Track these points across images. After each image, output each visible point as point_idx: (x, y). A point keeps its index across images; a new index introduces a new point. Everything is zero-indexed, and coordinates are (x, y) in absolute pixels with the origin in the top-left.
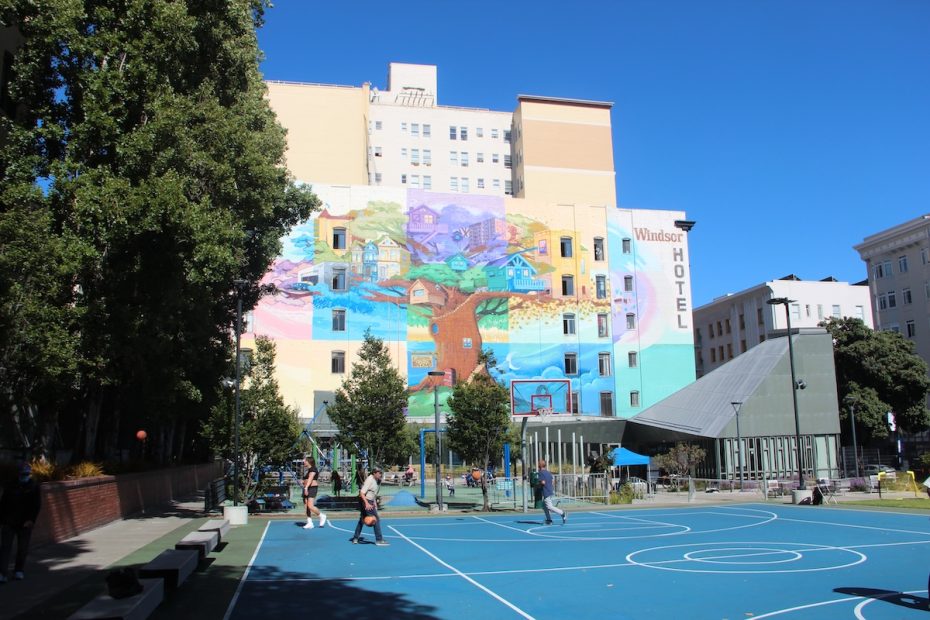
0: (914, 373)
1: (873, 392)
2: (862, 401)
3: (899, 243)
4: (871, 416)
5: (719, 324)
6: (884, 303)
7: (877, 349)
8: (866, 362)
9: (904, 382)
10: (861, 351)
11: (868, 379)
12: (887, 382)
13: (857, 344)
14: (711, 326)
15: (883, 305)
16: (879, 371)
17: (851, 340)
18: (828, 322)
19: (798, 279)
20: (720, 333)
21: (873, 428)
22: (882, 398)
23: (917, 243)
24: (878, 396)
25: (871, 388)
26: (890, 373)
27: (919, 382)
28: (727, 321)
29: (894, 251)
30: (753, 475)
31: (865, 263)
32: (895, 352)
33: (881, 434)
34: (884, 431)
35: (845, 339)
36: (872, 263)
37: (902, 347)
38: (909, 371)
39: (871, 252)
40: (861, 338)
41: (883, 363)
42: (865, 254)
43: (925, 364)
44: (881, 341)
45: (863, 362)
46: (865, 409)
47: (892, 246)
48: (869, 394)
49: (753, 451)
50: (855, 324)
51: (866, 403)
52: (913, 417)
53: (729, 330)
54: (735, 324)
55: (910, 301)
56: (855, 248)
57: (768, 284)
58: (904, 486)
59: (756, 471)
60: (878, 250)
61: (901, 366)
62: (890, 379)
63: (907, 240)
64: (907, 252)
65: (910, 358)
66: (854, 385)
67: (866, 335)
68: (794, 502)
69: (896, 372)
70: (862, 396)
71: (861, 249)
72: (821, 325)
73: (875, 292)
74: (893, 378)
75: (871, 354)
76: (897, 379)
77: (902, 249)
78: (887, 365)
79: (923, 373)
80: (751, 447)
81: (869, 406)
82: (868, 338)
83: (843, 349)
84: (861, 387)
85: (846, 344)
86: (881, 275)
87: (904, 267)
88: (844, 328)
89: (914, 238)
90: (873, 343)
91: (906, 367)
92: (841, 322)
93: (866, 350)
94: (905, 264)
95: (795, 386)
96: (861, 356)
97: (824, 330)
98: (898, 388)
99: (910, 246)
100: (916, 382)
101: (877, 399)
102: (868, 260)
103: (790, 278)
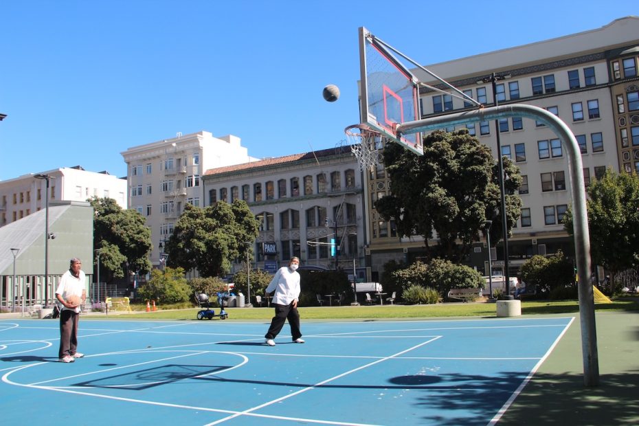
0: (142, 237)
1: (117, 248)
2: (108, 253)
3: (149, 155)
4: (114, 263)
5: (22, 194)
6: (136, 192)
7: (122, 220)
8: (115, 228)
9: (136, 242)
10: (112, 220)
11: (115, 239)
12: (126, 242)
13: (110, 216)
14: (15, 195)
15: (134, 194)
16: (122, 234)
17: (107, 212)
18: (93, 199)
19: (83, 169)
20: (22, 201)
21: (114, 271)
22: (122, 252)
23: (158, 157)
24: (120, 250)
25: (115, 245)
26: (128, 236)
27: (144, 243)
28: (28, 193)
29: (145, 160)
30: (28, 302)
31: (126, 165)
32: (133, 223)
33: (119, 275)
34: (121, 273)
35: (103, 211)
36: (131, 165)
37: (139, 220)
38: (140, 236)
39: (131, 158)
40: (113, 212)
41: (125, 229)
42: (127, 159)
43: (149, 232)
44: (126, 215)
45: (112, 228)
46: (110, 258)
47: (144, 156)
48: (114, 249)
49: (30, 285)
50: (111, 203)
51: (111, 255)
52: (140, 265)
53: (29, 200)
54: (34, 195)
55: (150, 193)
56: (121, 153)
57: (61, 170)
58: (126, 307)
59: (31, 299)
60: (135, 157)
61: (135, 232)
62: (128, 240)
63: (153, 154)
64: (151, 161)
65: (141, 227)
66: (105, 242)
67: (117, 210)
68: (40, 318)
69: (132, 236)
70: (110, 250)
71: (125, 155)
72: (88, 200)
73: (131, 184)
74: (130, 239)
75: (118, 223)
76: (132, 240)
77: (149, 159)
78: (127, 231)
79: (148, 237)
80: (28, 281)
81: (113, 256)
82: (118, 212)
83: (101, 218)
84: (110, 245)
85: (103, 215)
86: (135, 174)
87: (149, 170)
88: (102, 205)
89: (157, 153)
90: (121, 216)
91: (138, 233)
92: (102, 200)
93: (115, 221)
94: (150, 168)
95: (48, 237)
96: (112, 224)
97: (89, 204)
98: (132, 246)
99: (154, 158)
100: (142, 243)
101: (118, 252)
102: (128, 163)
103: (77, 168)
